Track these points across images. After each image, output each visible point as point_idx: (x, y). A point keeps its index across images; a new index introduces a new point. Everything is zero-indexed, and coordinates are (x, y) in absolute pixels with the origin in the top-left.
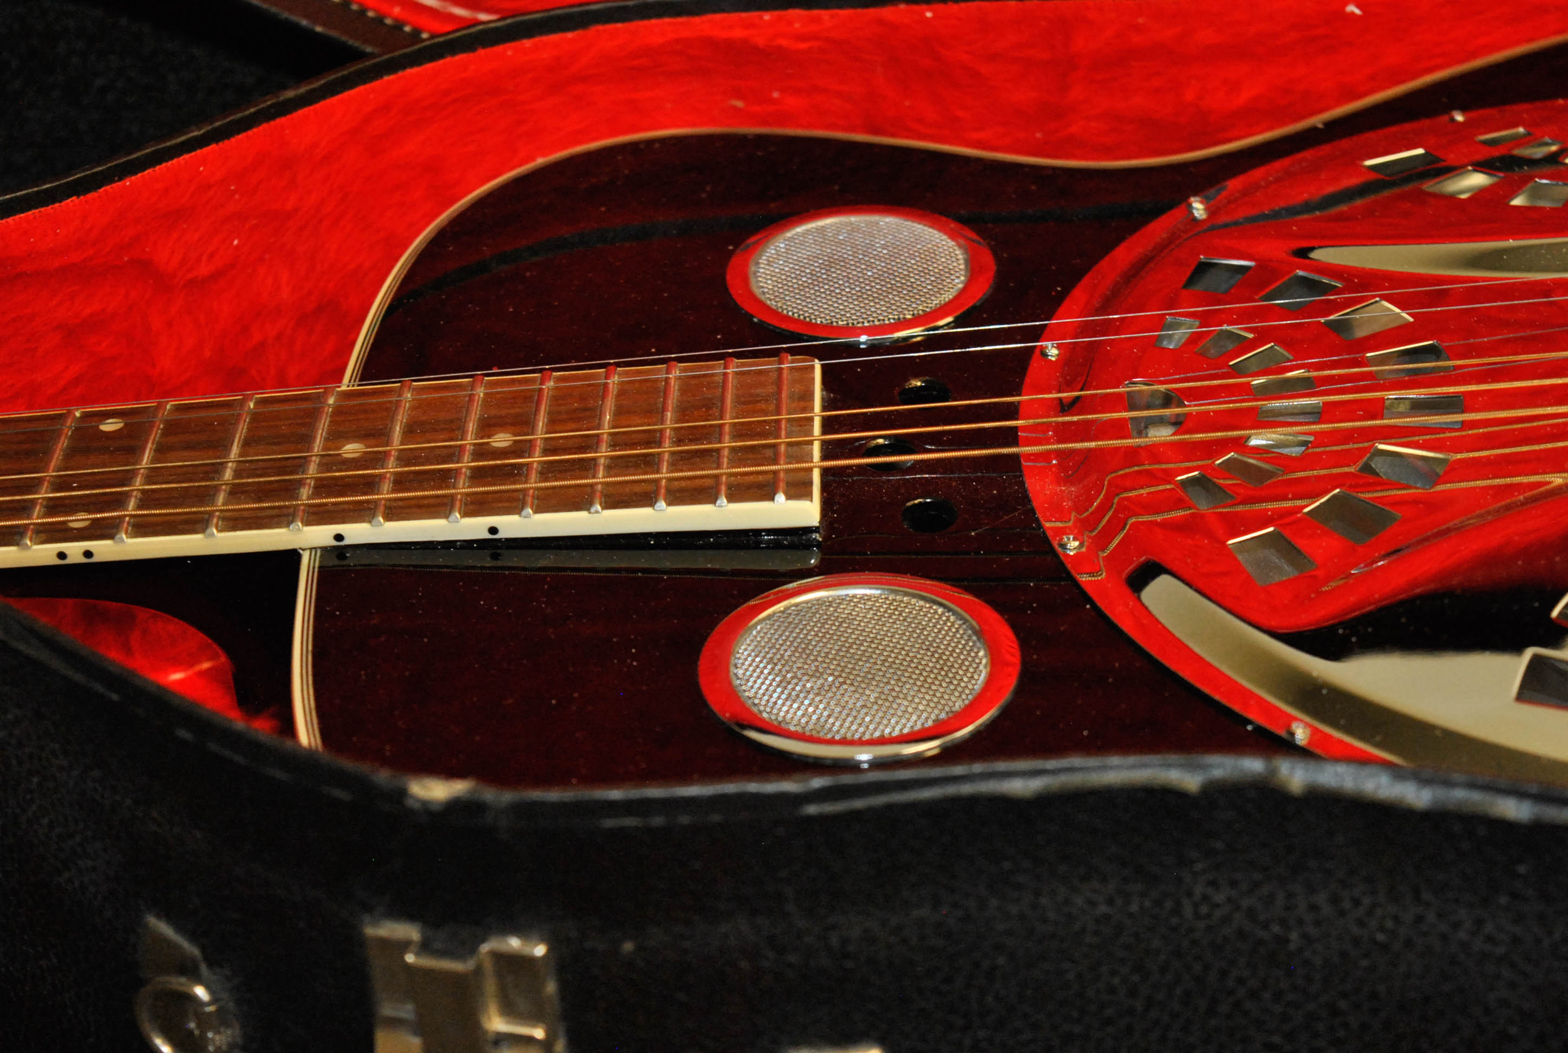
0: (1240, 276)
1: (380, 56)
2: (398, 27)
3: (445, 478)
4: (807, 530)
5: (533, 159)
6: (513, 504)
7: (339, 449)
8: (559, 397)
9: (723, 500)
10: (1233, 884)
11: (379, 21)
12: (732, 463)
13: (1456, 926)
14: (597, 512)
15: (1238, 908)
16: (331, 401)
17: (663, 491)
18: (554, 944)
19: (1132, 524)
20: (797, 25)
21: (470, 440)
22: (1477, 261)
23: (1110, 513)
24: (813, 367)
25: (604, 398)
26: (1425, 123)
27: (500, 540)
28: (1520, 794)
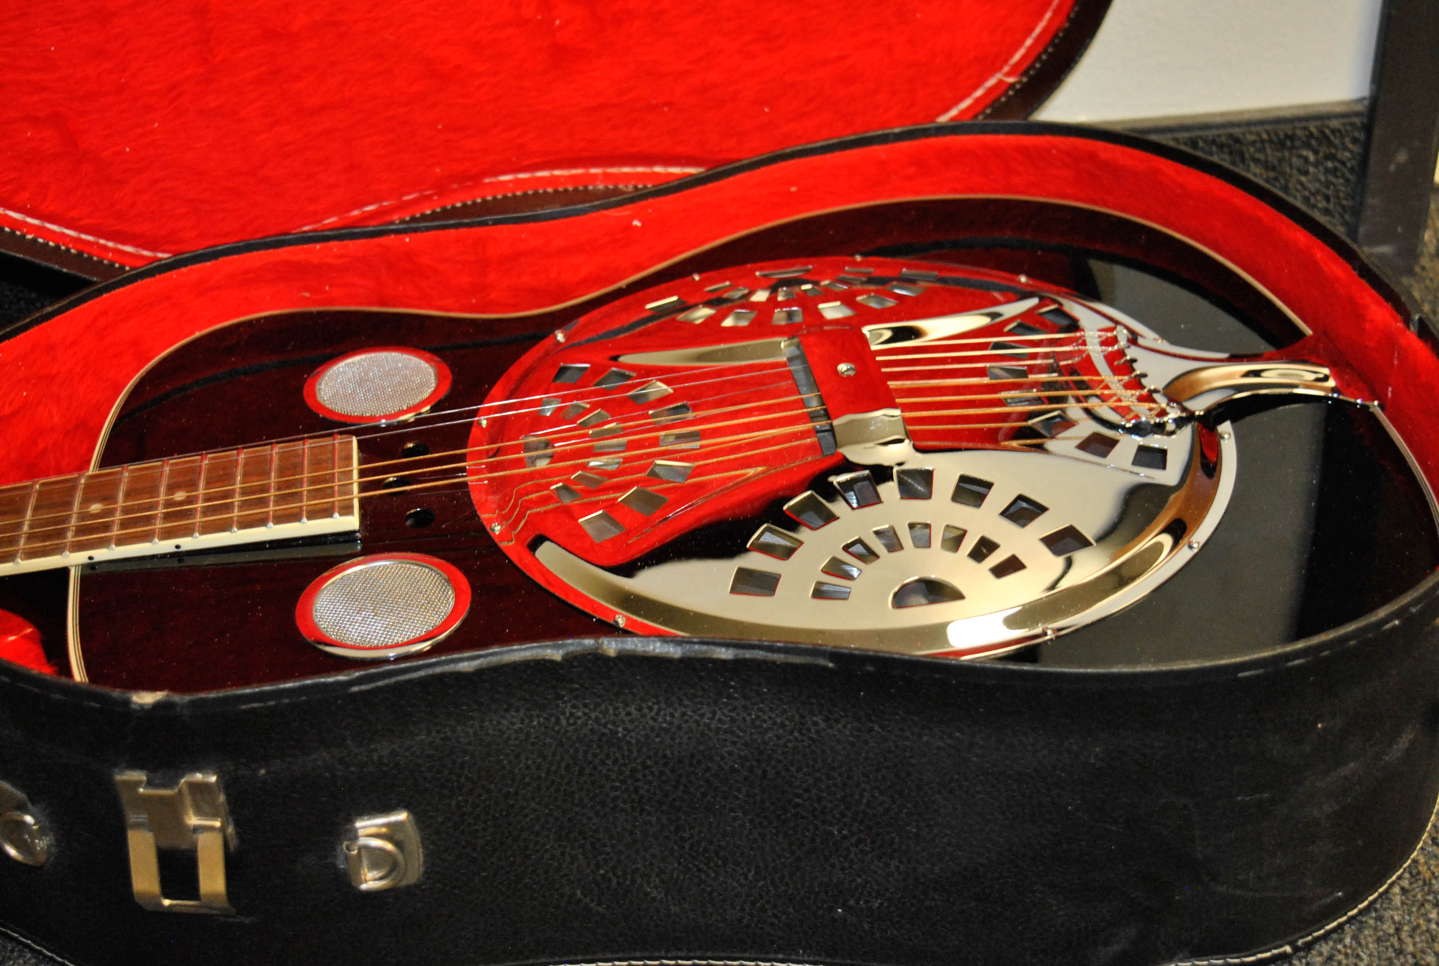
0: (583, 372)
1: (101, 282)
2: (112, 265)
3: (148, 520)
4: (354, 532)
5: (194, 333)
6: (187, 531)
7: (88, 508)
8: (211, 469)
9: (305, 520)
10: (585, 706)
11: (100, 262)
12: (309, 499)
13: (702, 716)
14: (235, 532)
15: (590, 718)
16: (83, 481)
17: (271, 518)
18: (221, 774)
19: (529, 515)
20: (335, 250)
21: (162, 497)
22: (700, 357)
23: (518, 510)
24: (351, 442)
25: (236, 467)
26: (678, 282)
27: (182, 552)
28: (727, 645)
